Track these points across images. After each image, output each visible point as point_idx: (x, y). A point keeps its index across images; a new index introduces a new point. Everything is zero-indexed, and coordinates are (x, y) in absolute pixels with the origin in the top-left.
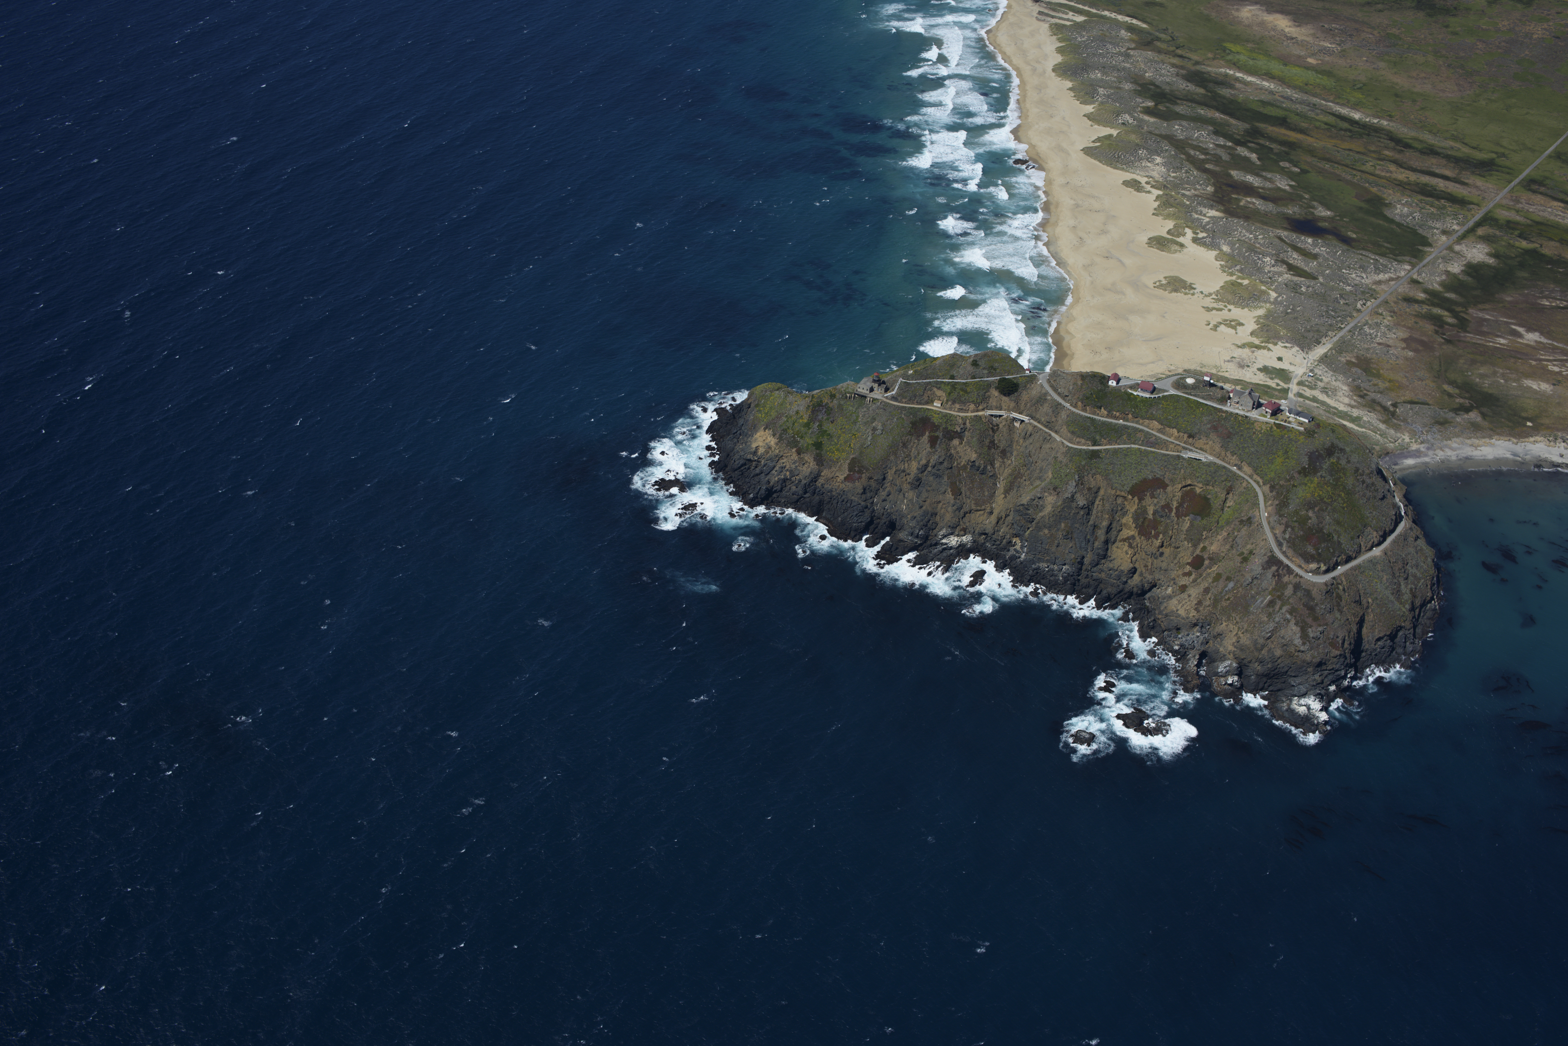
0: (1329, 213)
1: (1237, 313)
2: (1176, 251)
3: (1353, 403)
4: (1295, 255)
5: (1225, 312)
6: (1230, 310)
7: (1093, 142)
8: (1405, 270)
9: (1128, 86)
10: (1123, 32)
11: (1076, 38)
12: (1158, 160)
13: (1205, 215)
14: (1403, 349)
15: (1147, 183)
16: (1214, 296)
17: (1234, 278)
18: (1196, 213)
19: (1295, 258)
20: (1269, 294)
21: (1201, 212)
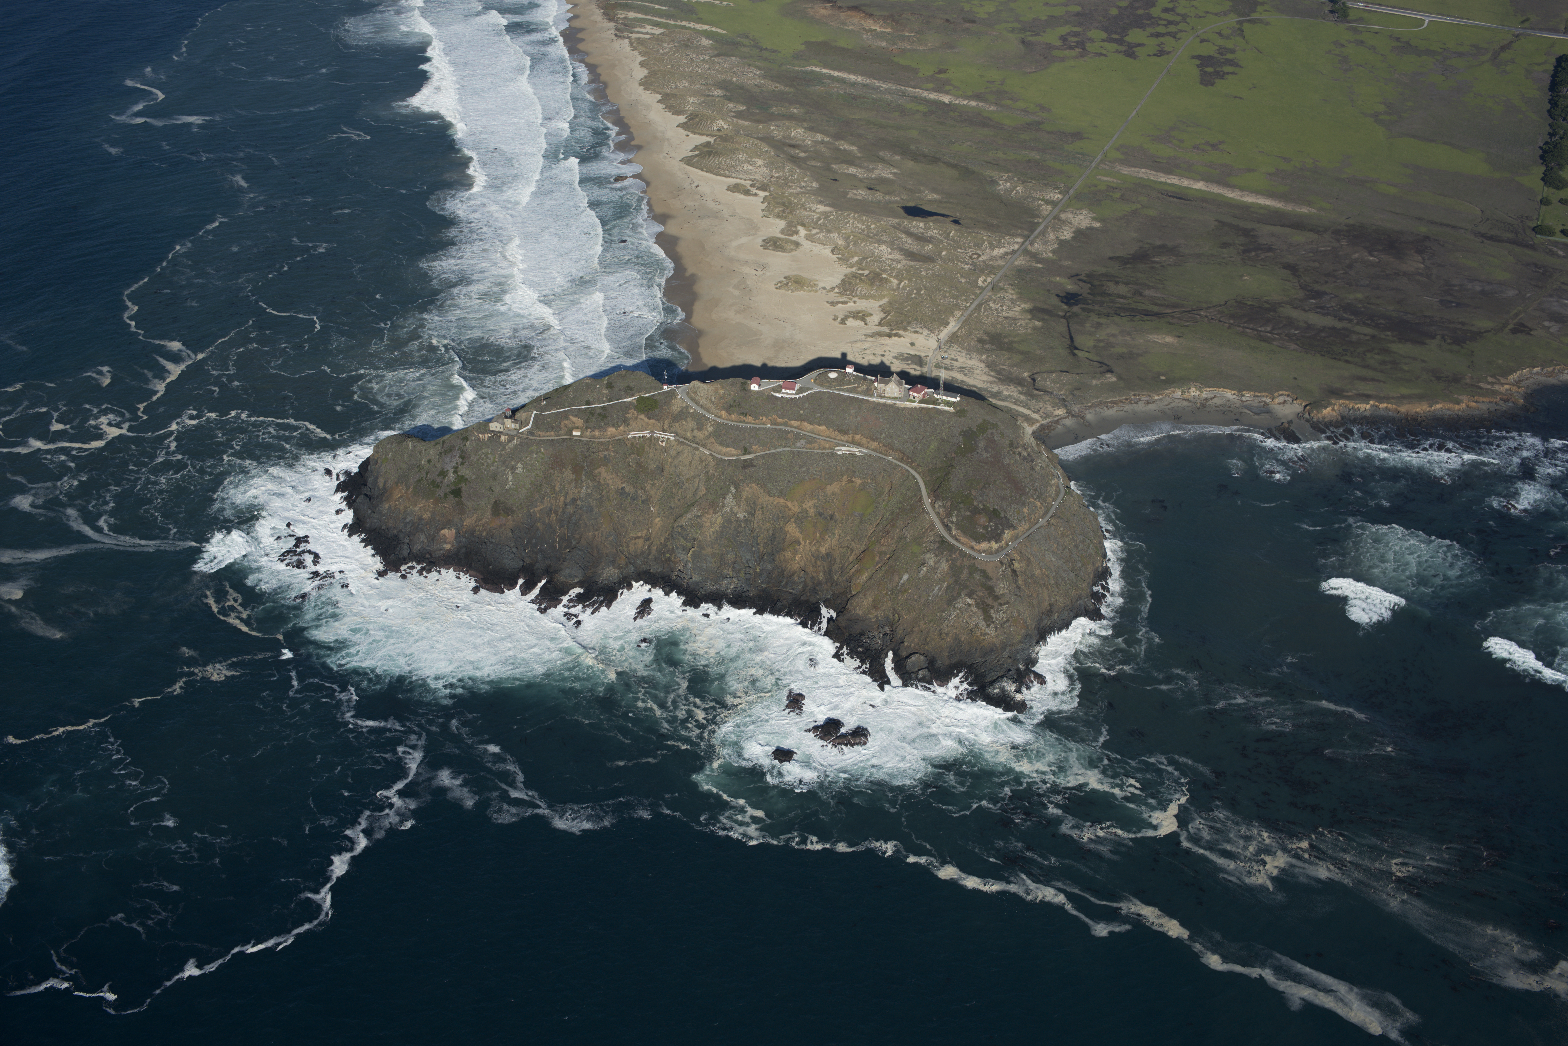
0: (935, 196)
1: (861, 305)
2: (792, 250)
3: (991, 379)
4: (910, 241)
5: (851, 304)
6: (855, 302)
7: (691, 151)
8: (1017, 243)
9: (717, 92)
10: (704, 39)
11: (658, 50)
12: (760, 162)
13: (814, 211)
14: (1030, 320)
15: (751, 186)
16: (837, 290)
17: (854, 269)
18: (806, 209)
19: (910, 243)
20: (891, 282)
21: (810, 208)
